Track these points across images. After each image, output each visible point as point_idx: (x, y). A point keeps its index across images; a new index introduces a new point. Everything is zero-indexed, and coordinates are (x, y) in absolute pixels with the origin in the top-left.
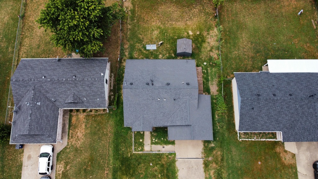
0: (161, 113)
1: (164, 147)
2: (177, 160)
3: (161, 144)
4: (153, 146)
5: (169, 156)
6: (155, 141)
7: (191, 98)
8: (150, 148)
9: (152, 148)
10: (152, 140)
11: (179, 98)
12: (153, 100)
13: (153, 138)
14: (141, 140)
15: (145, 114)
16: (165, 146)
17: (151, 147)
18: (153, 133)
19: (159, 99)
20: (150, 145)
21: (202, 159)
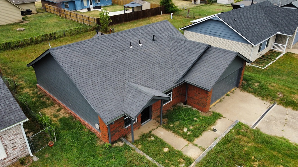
0: (153, 65)
1: (214, 130)
4: (197, 140)
5: (242, 131)
6: (189, 130)
8: (197, 148)
9: (199, 145)
10: (184, 136)
12: (123, 51)
13: (180, 131)
15: (131, 78)
16: (213, 127)
17: (196, 145)
18: (171, 126)
19: (131, 46)
20: (190, 144)
21: (275, 105)
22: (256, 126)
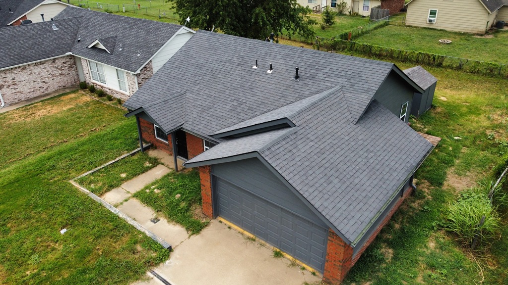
1: (155, 221)
2: (148, 279)
3: (158, 210)
4: (136, 202)
5: (139, 247)
7: (352, 85)
8: (121, 201)
10: (145, 188)
11: (313, 77)
12: (239, 65)
14: (124, 175)
15: (192, 92)
16: (163, 221)
17: (126, 201)
19: (257, 65)
20: (129, 196)
22: (155, 278)
